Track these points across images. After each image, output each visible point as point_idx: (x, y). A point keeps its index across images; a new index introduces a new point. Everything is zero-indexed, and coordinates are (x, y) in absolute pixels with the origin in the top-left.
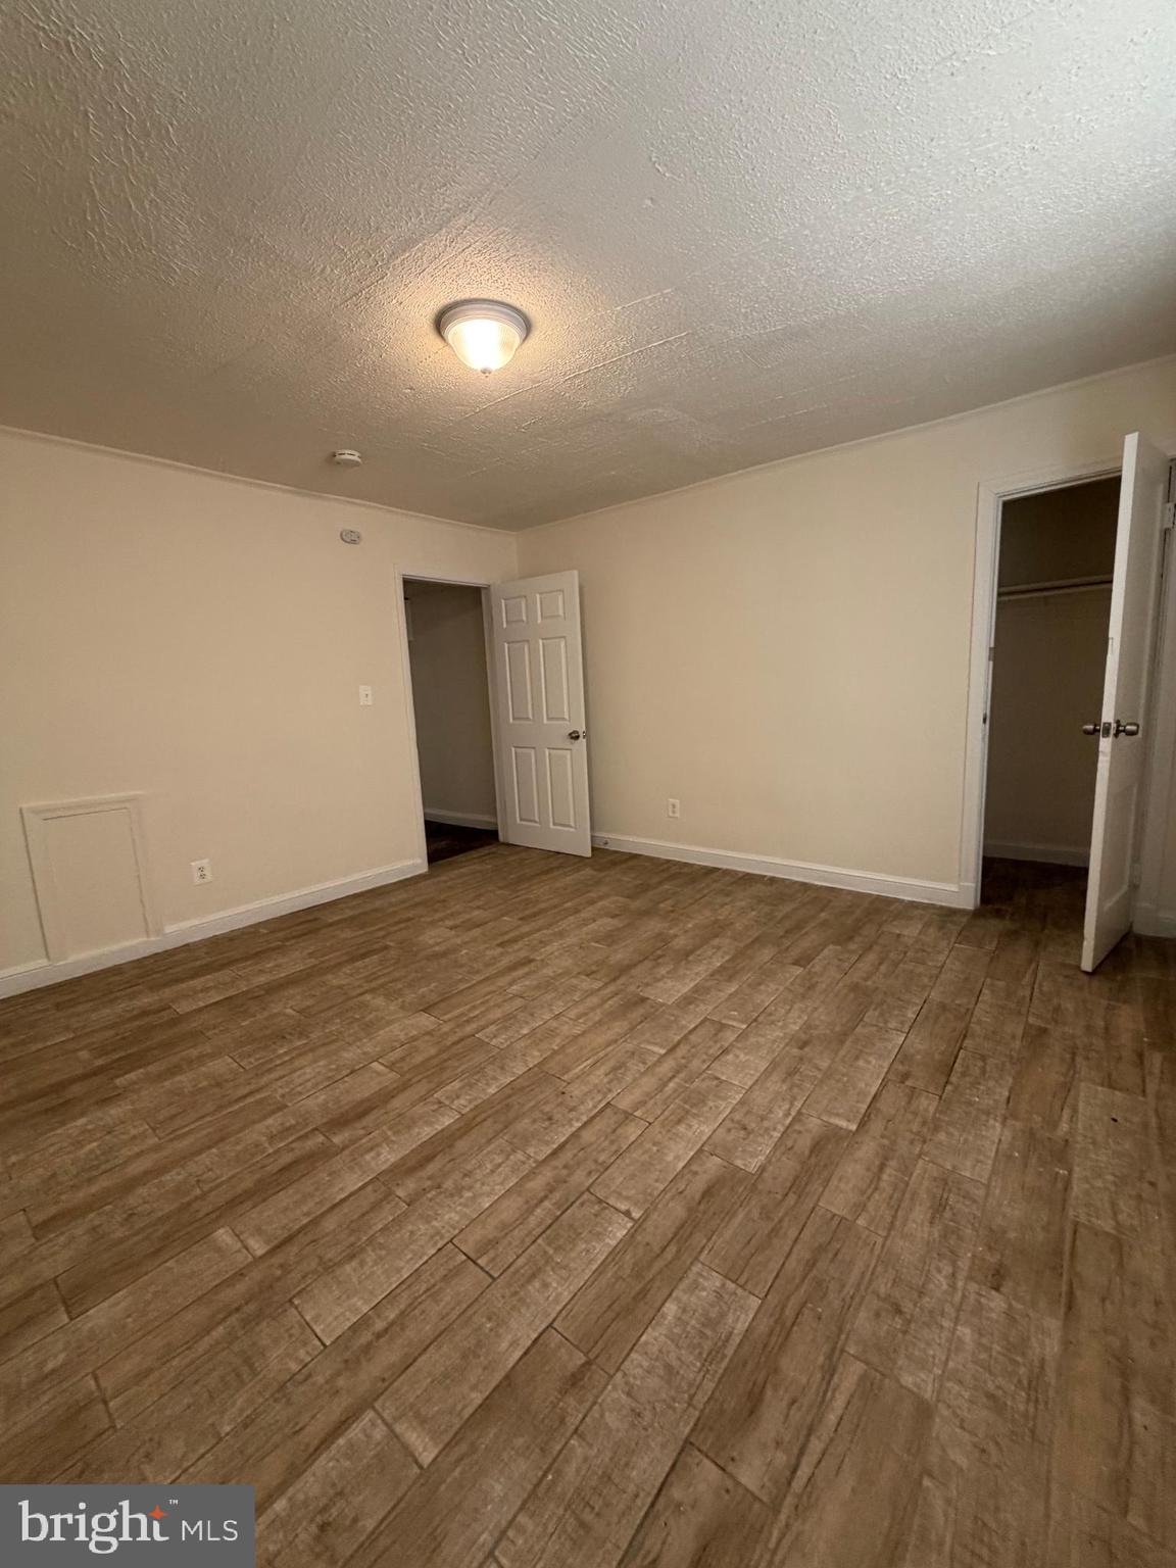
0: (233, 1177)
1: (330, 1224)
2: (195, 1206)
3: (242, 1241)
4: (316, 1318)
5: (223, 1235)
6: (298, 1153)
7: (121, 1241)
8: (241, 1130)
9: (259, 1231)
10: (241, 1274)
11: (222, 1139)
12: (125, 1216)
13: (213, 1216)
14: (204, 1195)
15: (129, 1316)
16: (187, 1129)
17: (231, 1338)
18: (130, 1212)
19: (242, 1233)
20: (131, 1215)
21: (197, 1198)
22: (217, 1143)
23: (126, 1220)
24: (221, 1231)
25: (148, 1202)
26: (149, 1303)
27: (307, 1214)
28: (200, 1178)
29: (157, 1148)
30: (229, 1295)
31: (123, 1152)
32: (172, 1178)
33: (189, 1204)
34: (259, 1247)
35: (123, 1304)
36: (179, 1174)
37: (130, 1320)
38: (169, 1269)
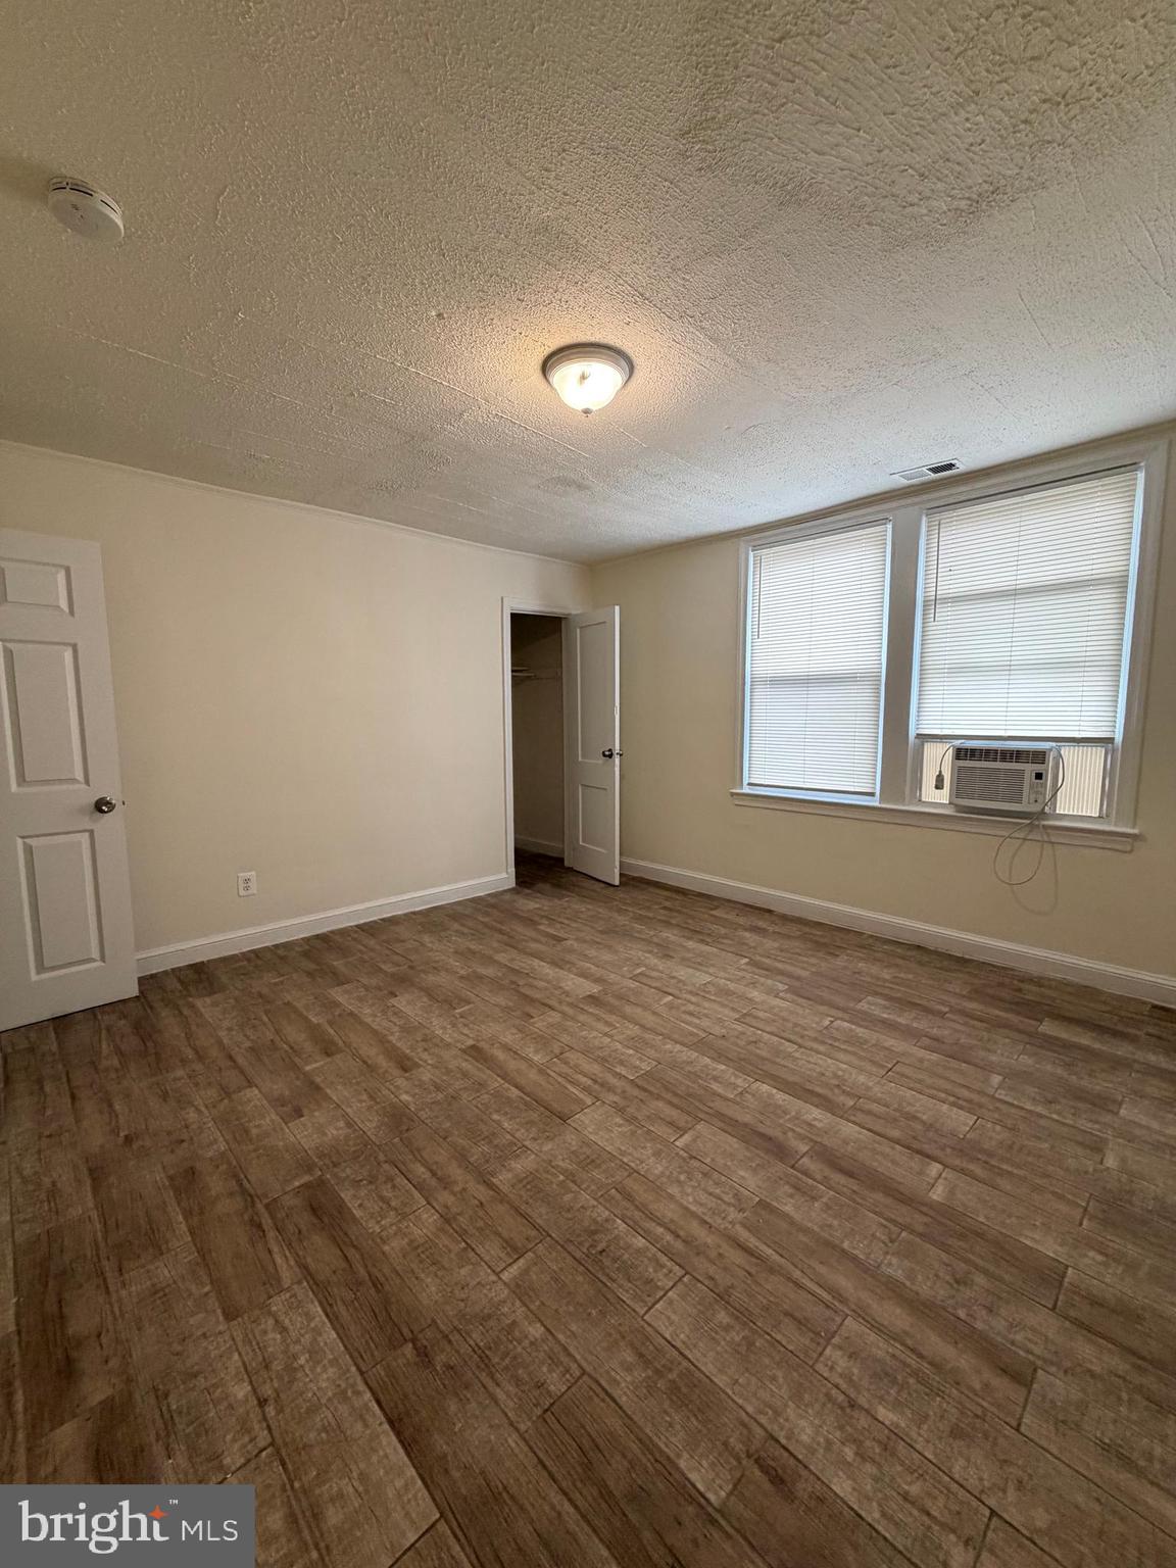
0: (875, 1213)
1: (896, 1133)
2: (920, 1229)
3: (936, 1182)
4: (965, 1124)
5: (937, 1194)
6: (828, 1172)
7: (986, 1272)
8: (806, 1231)
9: (921, 1173)
10: (962, 1171)
11: (828, 1244)
12: (962, 1288)
13: (924, 1209)
14: (904, 1227)
15: (1034, 1225)
16: (819, 1291)
17: (1002, 1159)
18: (955, 1285)
19: (929, 1183)
20: (957, 1282)
21: (912, 1232)
22: (834, 1247)
23: (965, 1284)
24: (935, 1197)
25: (937, 1275)
26: (1018, 1217)
27: (893, 1148)
28: (887, 1241)
29: (861, 1314)
30: (978, 1170)
31: (880, 1354)
32: (895, 1268)
33: (921, 1235)
34: (935, 1169)
35: (1030, 1234)
36: (890, 1264)
37: (1037, 1223)
38: (987, 1218)
